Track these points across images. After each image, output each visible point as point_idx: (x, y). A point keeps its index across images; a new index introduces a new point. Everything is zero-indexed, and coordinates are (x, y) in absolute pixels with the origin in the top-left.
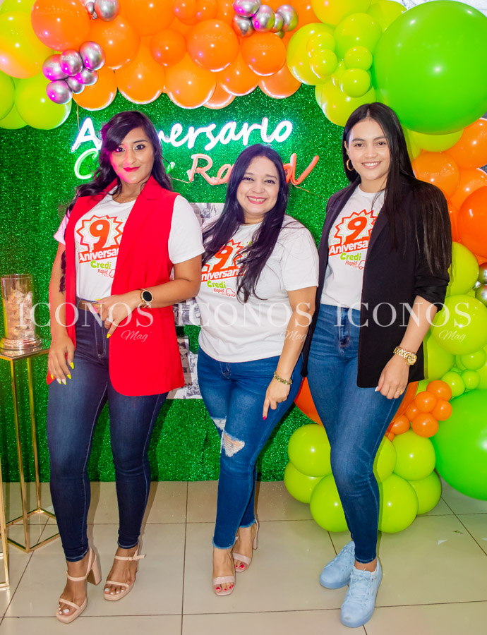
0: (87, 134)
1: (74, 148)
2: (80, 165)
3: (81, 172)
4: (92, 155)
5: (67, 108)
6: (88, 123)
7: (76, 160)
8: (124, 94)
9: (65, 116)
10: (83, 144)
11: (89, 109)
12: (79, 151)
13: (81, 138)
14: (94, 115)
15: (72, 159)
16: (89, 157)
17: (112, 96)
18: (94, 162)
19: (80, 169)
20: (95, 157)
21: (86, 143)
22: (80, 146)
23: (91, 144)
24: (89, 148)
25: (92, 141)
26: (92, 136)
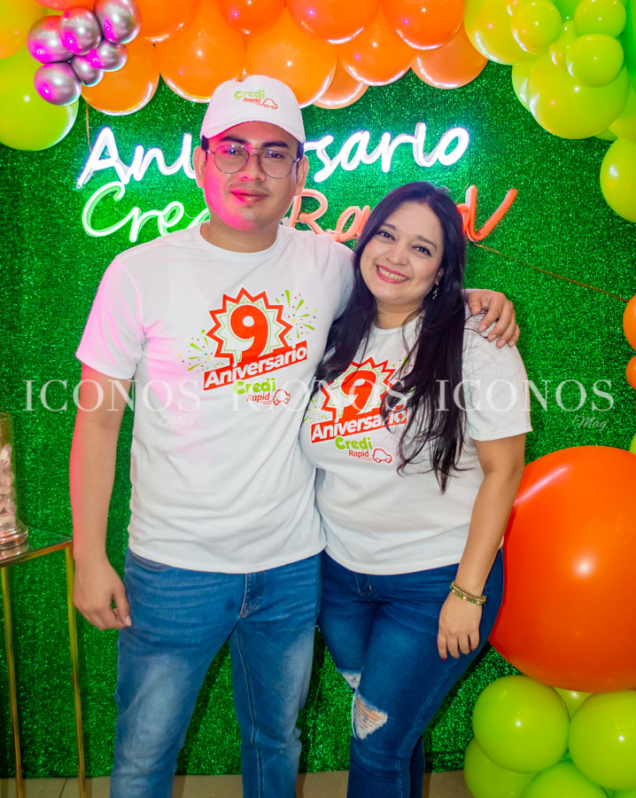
0: (104, 156)
1: (82, 181)
2: (92, 212)
3: (93, 225)
4: (113, 193)
5: (70, 111)
6: (106, 137)
7: (84, 202)
8: (171, 84)
9: (67, 125)
10: (97, 173)
11: (104, 112)
12: (90, 188)
13: (94, 164)
14: (119, 124)
15: (78, 200)
16: (108, 197)
17: (151, 89)
18: (117, 206)
19: (93, 218)
20: (118, 197)
21: (102, 171)
22: (92, 178)
23: (111, 174)
24: (108, 182)
25: (113, 168)
26: (114, 161)
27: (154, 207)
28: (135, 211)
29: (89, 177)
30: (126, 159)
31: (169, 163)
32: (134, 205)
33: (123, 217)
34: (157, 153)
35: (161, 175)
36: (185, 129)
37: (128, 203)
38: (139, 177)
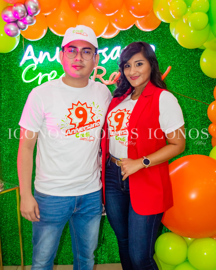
0: (29, 55)
1: (22, 63)
2: (25, 73)
3: (26, 79)
4: (33, 67)
5: (17, 39)
6: (30, 48)
7: (23, 71)
8: (52, 30)
9: (16, 44)
10: (27, 61)
11: (30, 40)
12: (25, 66)
13: (26, 57)
14: (33, 43)
15: (20, 70)
16: (31, 69)
17: (45, 32)
18: (34, 72)
19: (26, 76)
20: (34, 69)
21: (29, 60)
22: (25, 62)
23: (31, 61)
24: (30, 64)
25: (32, 59)
26: (33, 56)
27: (47, 72)
28: (40, 74)
30: (37, 56)
31: (52, 57)
32: (40, 72)
33: (36, 76)
34: (47, 54)
35: (49, 61)
36: (57, 46)
37: (37, 71)
38: (41, 62)
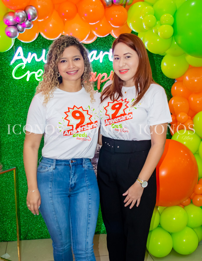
0: (19, 55)
1: (12, 62)
2: (15, 71)
3: (15, 76)
4: (22, 66)
5: (13, 40)
6: (20, 50)
7: (13, 69)
8: (42, 34)
9: (12, 45)
10: (17, 61)
11: (22, 41)
12: (15, 65)
13: (16, 57)
14: (24, 45)
15: (10, 69)
18: (22, 70)
19: (15, 74)
20: (23, 68)
23: (21, 61)
24: (20, 63)
25: (21, 59)
26: (22, 57)
27: (33, 71)
28: (28, 72)
29: (14, 61)
30: (26, 56)
31: (38, 58)
32: (28, 70)
33: (25, 74)
34: (35, 55)
35: (36, 61)
36: (43, 48)
37: (25, 70)
38: (29, 62)
